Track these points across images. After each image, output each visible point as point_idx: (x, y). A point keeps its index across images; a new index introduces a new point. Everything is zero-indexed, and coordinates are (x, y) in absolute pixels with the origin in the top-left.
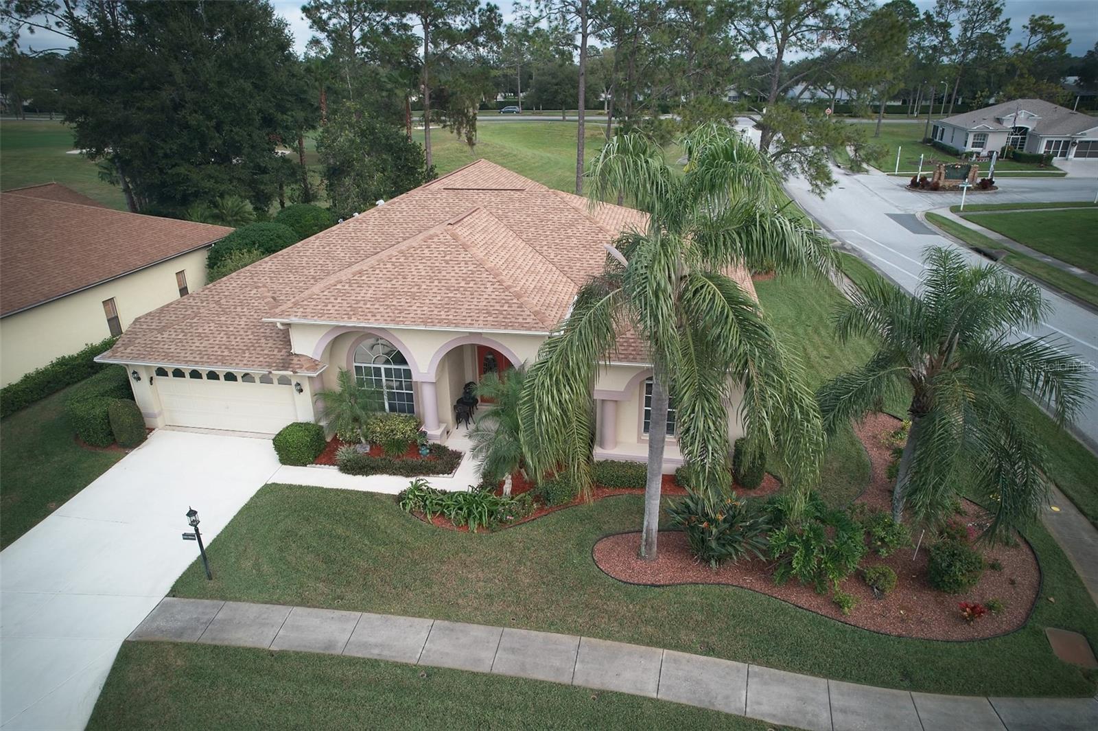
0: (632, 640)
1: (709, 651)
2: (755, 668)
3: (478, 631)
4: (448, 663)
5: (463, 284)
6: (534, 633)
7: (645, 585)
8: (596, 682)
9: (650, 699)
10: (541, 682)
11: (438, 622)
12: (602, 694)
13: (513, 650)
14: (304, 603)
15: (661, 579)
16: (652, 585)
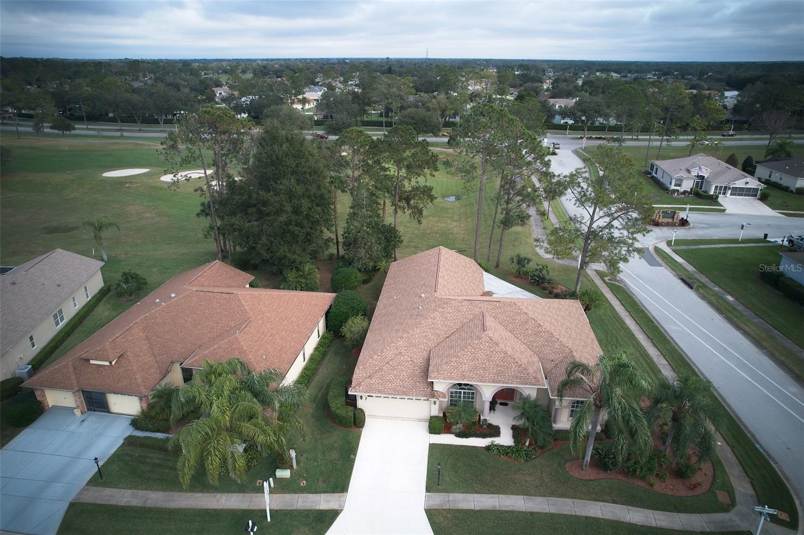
0: (589, 500)
1: (614, 502)
2: (630, 507)
3: (539, 499)
4: (535, 510)
5: (502, 363)
6: (557, 499)
7: (587, 480)
8: (583, 514)
9: (601, 518)
10: (567, 515)
11: (525, 497)
12: (587, 518)
13: (553, 505)
14: (476, 492)
15: (592, 477)
16: (590, 480)
